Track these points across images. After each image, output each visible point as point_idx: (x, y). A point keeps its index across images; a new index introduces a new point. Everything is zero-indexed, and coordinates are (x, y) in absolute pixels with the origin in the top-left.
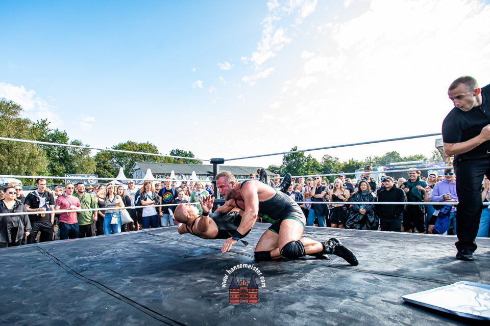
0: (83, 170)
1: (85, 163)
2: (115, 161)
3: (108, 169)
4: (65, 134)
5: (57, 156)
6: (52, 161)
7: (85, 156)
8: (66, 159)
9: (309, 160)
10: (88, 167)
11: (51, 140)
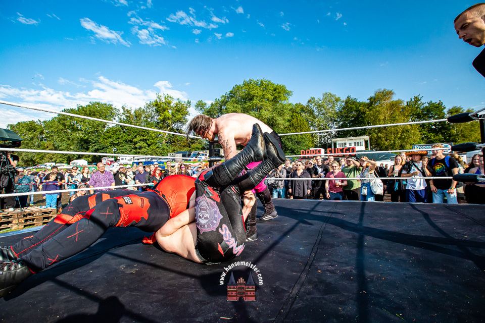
4: (440, 104)
11: (425, 113)
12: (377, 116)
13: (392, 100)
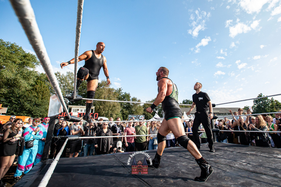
0: (137, 113)
1: (138, 109)
4: (129, 94)
5: (125, 106)
6: (122, 108)
8: (129, 107)
10: (140, 111)
11: (123, 98)
12: (101, 95)
13: (109, 88)
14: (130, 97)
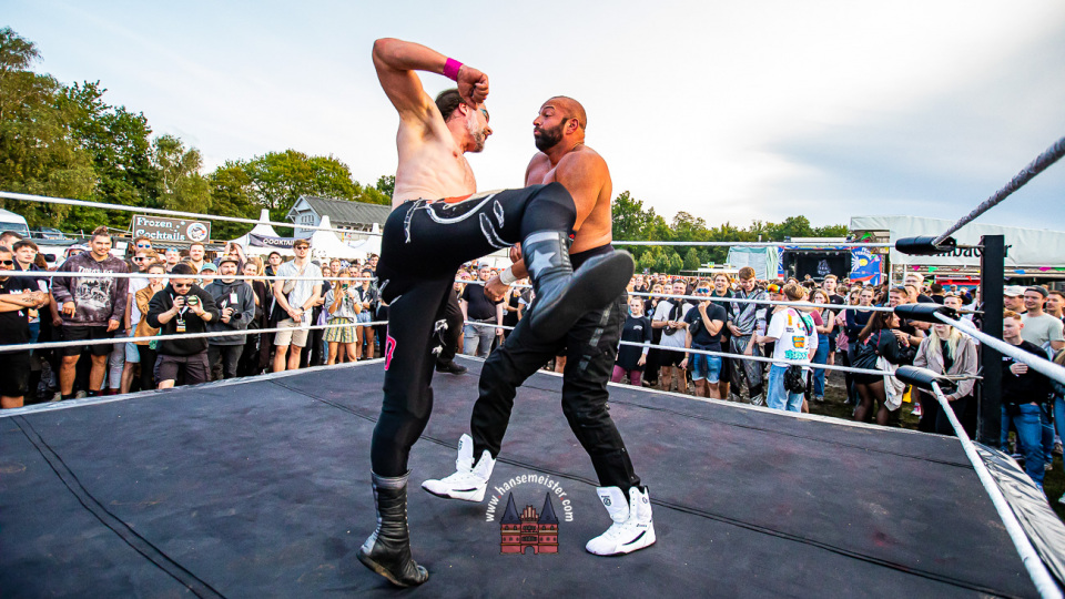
0: (183, 204)
1: (185, 187)
2: (257, 188)
3: (239, 204)
4: (142, 119)
5: (121, 167)
6: (108, 178)
7: (188, 174)
8: (143, 175)
9: (648, 221)
10: (195, 197)
11: (107, 129)
13: (28, 70)
14: (150, 132)
